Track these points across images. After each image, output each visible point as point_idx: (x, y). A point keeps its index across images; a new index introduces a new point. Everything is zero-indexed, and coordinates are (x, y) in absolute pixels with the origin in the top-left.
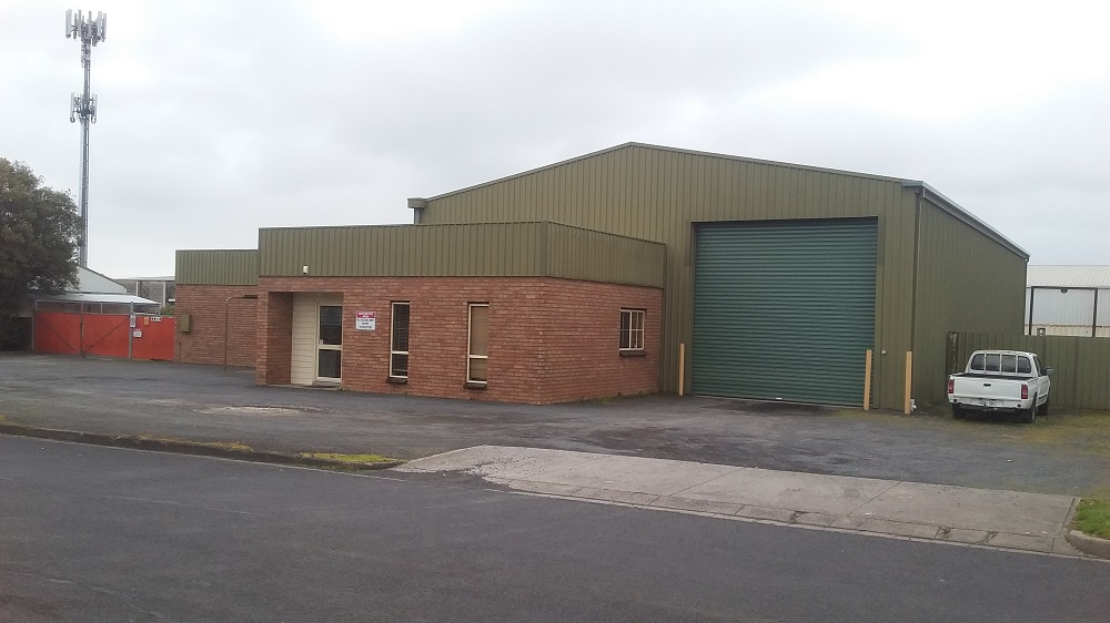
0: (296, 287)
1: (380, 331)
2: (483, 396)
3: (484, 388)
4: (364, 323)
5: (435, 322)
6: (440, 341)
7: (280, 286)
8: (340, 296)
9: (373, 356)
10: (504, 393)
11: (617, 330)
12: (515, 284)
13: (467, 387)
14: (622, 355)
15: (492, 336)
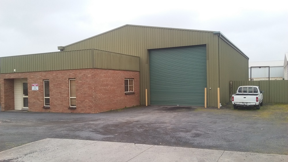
0: (12, 77)
1: (40, 90)
2: (75, 111)
3: (75, 109)
4: (35, 88)
5: (58, 86)
6: (60, 93)
7: (7, 77)
8: (26, 79)
9: (38, 99)
10: (82, 110)
11: (123, 86)
12: (84, 72)
13: (70, 108)
14: (126, 94)
15: (77, 90)
